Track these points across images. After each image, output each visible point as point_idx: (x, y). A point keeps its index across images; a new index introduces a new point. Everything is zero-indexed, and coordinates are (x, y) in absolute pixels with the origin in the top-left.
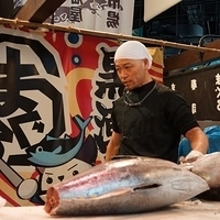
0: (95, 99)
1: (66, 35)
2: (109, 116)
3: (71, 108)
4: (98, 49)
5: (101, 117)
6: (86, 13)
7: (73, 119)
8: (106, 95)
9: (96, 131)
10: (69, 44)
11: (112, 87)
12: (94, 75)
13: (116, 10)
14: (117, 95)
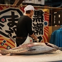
2: (36, 26)
5: (34, 26)
8: (35, 21)
11: (36, 19)
14: (38, 21)
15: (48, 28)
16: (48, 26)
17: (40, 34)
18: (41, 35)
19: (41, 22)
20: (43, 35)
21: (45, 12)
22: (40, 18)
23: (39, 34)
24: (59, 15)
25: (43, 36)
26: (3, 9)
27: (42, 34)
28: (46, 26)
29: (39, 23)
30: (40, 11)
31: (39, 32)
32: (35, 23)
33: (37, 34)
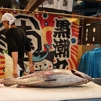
0: (53, 38)
1: (43, 15)
2: (59, 44)
4: (54, 19)
5: (55, 44)
7: (45, 45)
8: (57, 36)
9: (53, 49)
11: (59, 33)
12: (53, 29)
14: (61, 36)
15: (77, 48)
16: (77, 45)
17: (64, 56)
18: (66, 58)
19: (66, 39)
20: (70, 58)
21: (73, 23)
22: (65, 32)
23: (62, 57)
24: (94, 29)
25: (69, 60)
27: (68, 57)
28: (74, 44)
29: (63, 39)
30: (66, 21)
32: (58, 39)
33: (60, 57)
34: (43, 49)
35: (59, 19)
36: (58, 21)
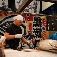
0: (32, 27)
3: (28, 29)
4: (33, 17)
5: (34, 31)
6: (30, 10)
7: (28, 31)
8: (35, 26)
9: (33, 34)
10: (27, 16)
12: (32, 22)
13: (36, 9)
14: (37, 26)
15: (46, 33)
16: (46, 31)
17: (39, 38)
21: (43, 19)
22: (39, 24)
25: (41, 40)
26: (7, 15)
27: (41, 38)
28: (44, 31)
29: (38, 28)
30: (39, 18)
31: (38, 36)
32: (35, 28)
33: (37, 38)
34: (27, 34)
35: (35, 17)
36: (35, 18)
